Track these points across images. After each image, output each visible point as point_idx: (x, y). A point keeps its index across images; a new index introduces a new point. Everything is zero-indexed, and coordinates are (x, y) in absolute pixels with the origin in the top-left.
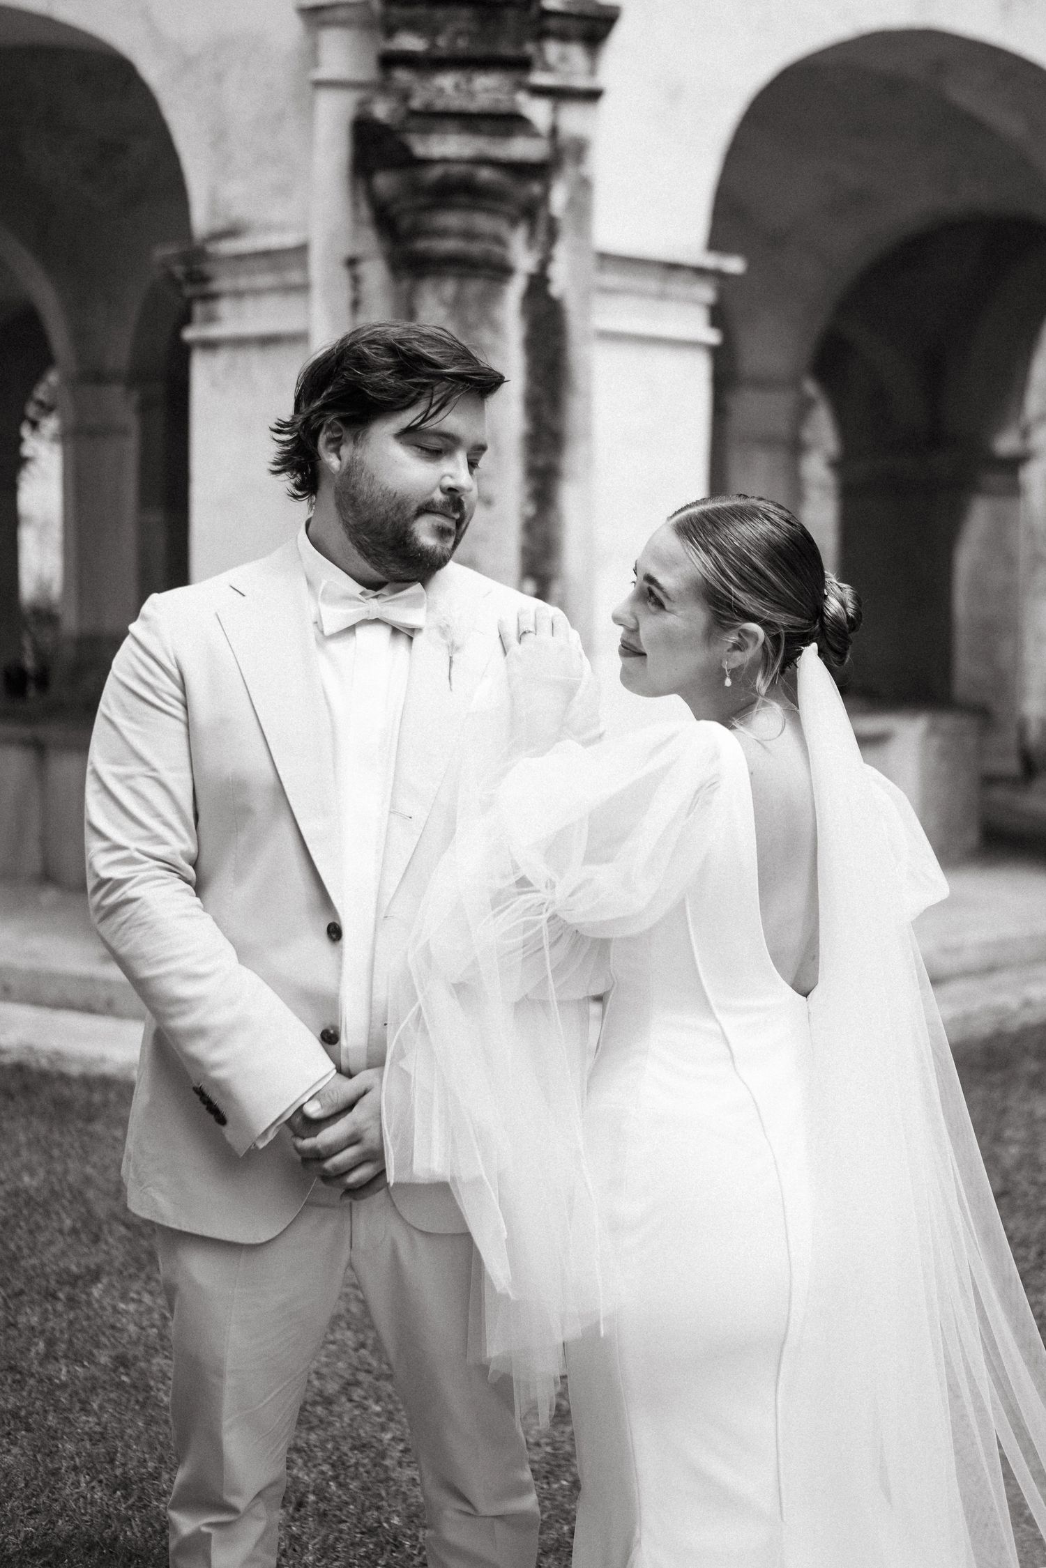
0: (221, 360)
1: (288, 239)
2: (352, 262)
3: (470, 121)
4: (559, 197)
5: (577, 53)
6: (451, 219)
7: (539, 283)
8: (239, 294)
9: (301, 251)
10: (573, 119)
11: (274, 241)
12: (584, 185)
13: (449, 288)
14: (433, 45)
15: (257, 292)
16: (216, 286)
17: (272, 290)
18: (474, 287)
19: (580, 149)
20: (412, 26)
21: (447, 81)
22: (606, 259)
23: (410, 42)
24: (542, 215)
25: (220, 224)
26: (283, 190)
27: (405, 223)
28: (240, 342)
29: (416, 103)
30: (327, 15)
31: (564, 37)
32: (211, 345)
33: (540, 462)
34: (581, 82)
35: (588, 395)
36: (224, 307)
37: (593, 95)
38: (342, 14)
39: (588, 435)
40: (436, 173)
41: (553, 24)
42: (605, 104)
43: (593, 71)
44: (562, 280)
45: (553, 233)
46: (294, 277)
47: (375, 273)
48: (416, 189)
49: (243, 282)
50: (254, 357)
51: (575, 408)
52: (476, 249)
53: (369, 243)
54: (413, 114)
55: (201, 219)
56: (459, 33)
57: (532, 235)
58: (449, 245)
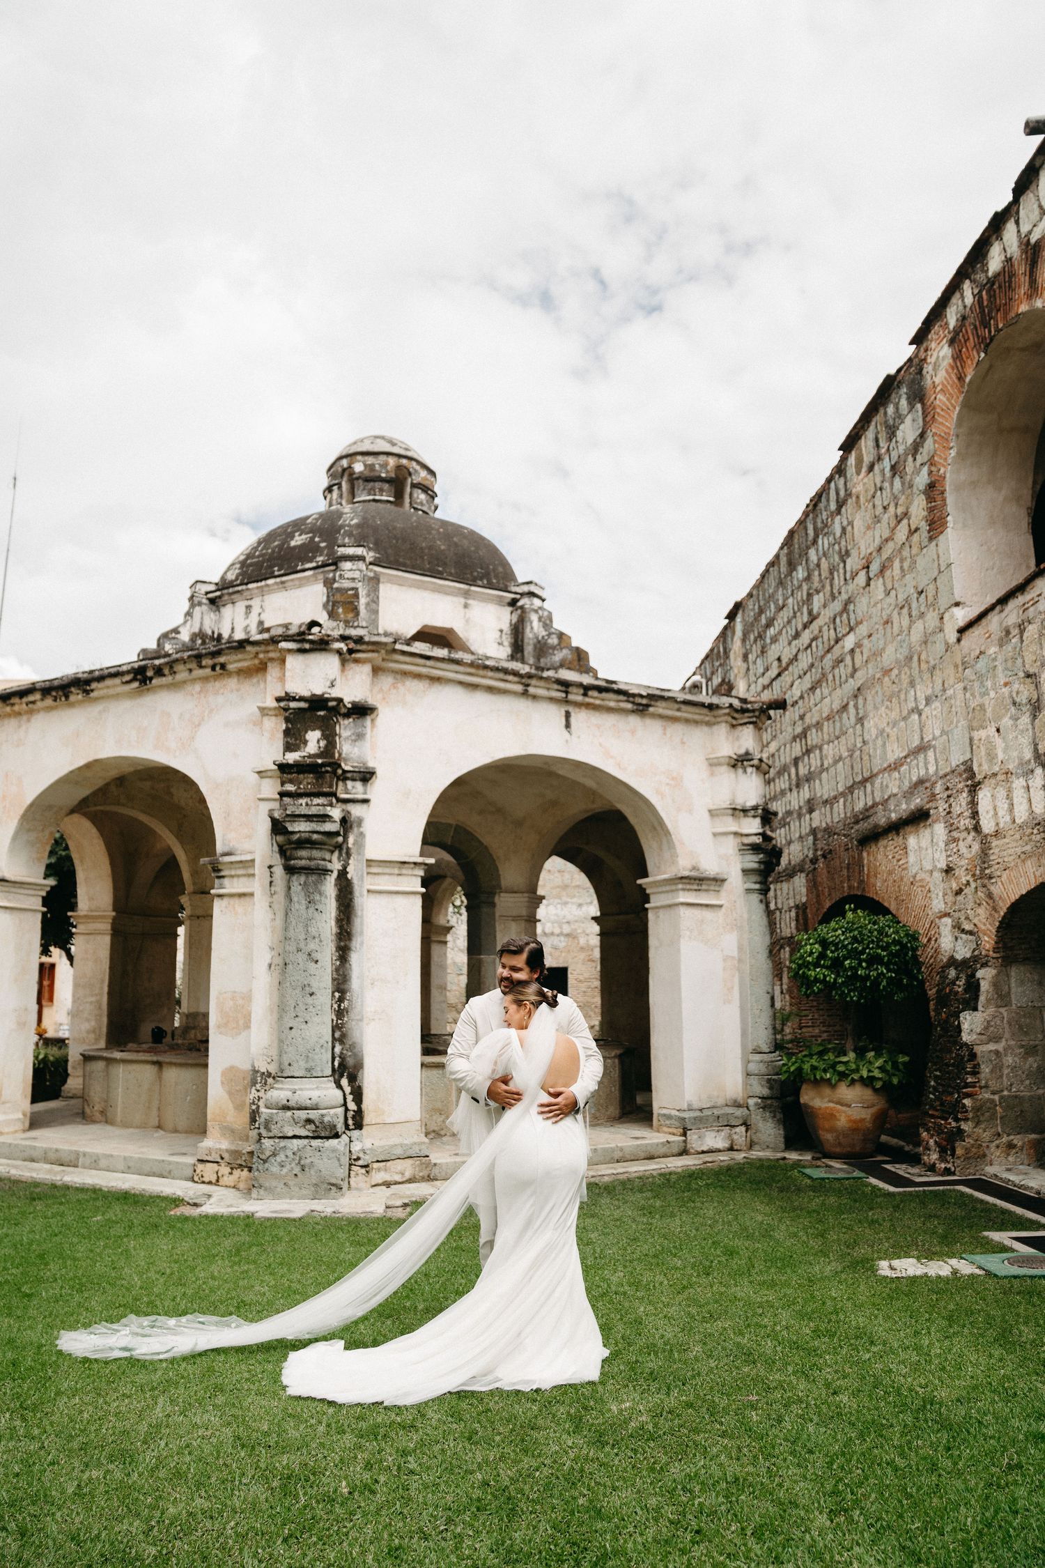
0: (225, 901)
1: (248, 857)
2: (270, 867)
3: (309, 818)
4: (351, 840)
5: (359, 785)
6: (303, 853)
7: (343, 874)
8: (232, 876)
9: (253, 861)
10: (356, 810)
11: (243, 858)
12: (362, 835)
13: (303, 879)
14: (299, 788)
15: (238, 876)
16: (222, 874)
17: (244, 875)
18: (313, 878)
19: (360, 822)
20: (291, 781)
21: (303, 801)
22: (370, 862)
23: (290, 788)
24: (345, 847)
25: (226, 849)
26: (249, 837)
27: (288, 853)
28: (231, 895)
29: (288, 812)
30: (264, 774)
31: (354, 780)
32: (220, 896)
33: (342, 944)
34: (360, 797)
35: (362, 917)
36: (226, 881)
37: (366, 801)
38: (269, 774)
39: (362, 933)
40: (297, 836)
41: (349, 775)
42: (372, 803)
43: (365, 793)
44: (352, 872)
45: (348, 855)
46: (251, 871)
47: (279, 871)
48: (290, 842)
49: (233, 873)
50: (236, 901)
51: (357, 922)
52: (313, 864)
53: (277, 860)
54: (288, 815)
55: (220, 848)
56: (308, 783)
57: (340, 854)
58: (303, 863)
